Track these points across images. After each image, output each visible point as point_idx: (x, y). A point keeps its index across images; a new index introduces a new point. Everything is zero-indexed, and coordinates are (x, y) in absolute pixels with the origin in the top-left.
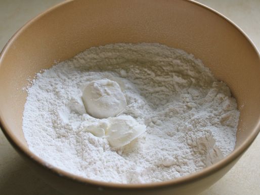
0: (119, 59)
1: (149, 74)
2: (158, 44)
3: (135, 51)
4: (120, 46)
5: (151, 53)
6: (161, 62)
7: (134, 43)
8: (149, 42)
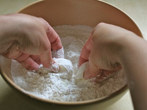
0: (64, 34)
1: (81, 42)
2: (85, 26)
3: (73, 30)
4: (64, 27)
5: (82, 31)
6: (87, 35)
7: (72, 25)
8: (80, 25)
